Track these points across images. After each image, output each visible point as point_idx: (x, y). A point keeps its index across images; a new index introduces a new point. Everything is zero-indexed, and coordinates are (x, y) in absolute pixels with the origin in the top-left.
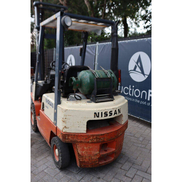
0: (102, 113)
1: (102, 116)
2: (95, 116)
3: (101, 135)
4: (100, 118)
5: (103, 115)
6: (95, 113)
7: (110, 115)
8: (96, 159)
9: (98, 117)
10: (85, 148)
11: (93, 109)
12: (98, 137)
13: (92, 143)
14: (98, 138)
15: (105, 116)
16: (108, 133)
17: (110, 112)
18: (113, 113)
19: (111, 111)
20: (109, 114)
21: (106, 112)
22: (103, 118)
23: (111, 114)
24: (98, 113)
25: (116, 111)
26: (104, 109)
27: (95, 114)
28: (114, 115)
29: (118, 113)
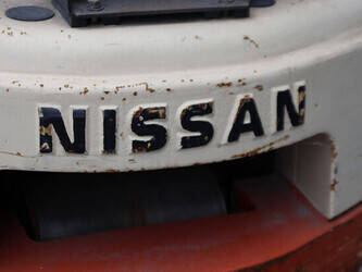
1: (110, 145)
2: (45, 139)
4: (94, 160)
5: (126, 138)
6: (51, 119)
9: (77, 147)
11: (29, 82)
15: (137, 146)
17: (187, 114)
18: (223, 123)
19: (207, 109)
20: (177, 134)
21: (146, 114)
22: (125, 160)
23: (200, 133)
24: (80, 119)
26: (131, 81)
27: (44, 123)
28: (233, 137)
29: (280, 127)
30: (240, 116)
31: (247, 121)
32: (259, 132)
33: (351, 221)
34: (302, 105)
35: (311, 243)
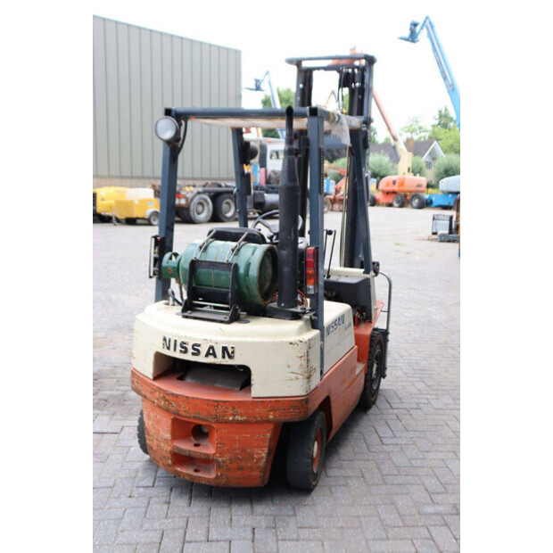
0: (176, 341)
2: (163, 344)
3: (173, 395)
5: (178, 348)
6: (165, 339)
7: (193, 354)
8: (166, 451)
9: (168, 348)
10: (151, 414)
11: (161, 328)
12: (167, 397)
13: (159, 407)
14: (167, 400)
15: (181, 351)
16: (187, 397)
17: (194, 345)
18: (204, 350)
19: (199, 346)
20: (190, 350)
21: (184, 343)
23: (197, 353)
24: (170, 341)
25: (212, 348)
26: (182, 333)
28: (207, 355)
29: (224, 357)
30: (209, 350)
31: (211, 352)
32: (215, 356)
33: (262, 402)
34: (233, 352)
35: (239, 402)
